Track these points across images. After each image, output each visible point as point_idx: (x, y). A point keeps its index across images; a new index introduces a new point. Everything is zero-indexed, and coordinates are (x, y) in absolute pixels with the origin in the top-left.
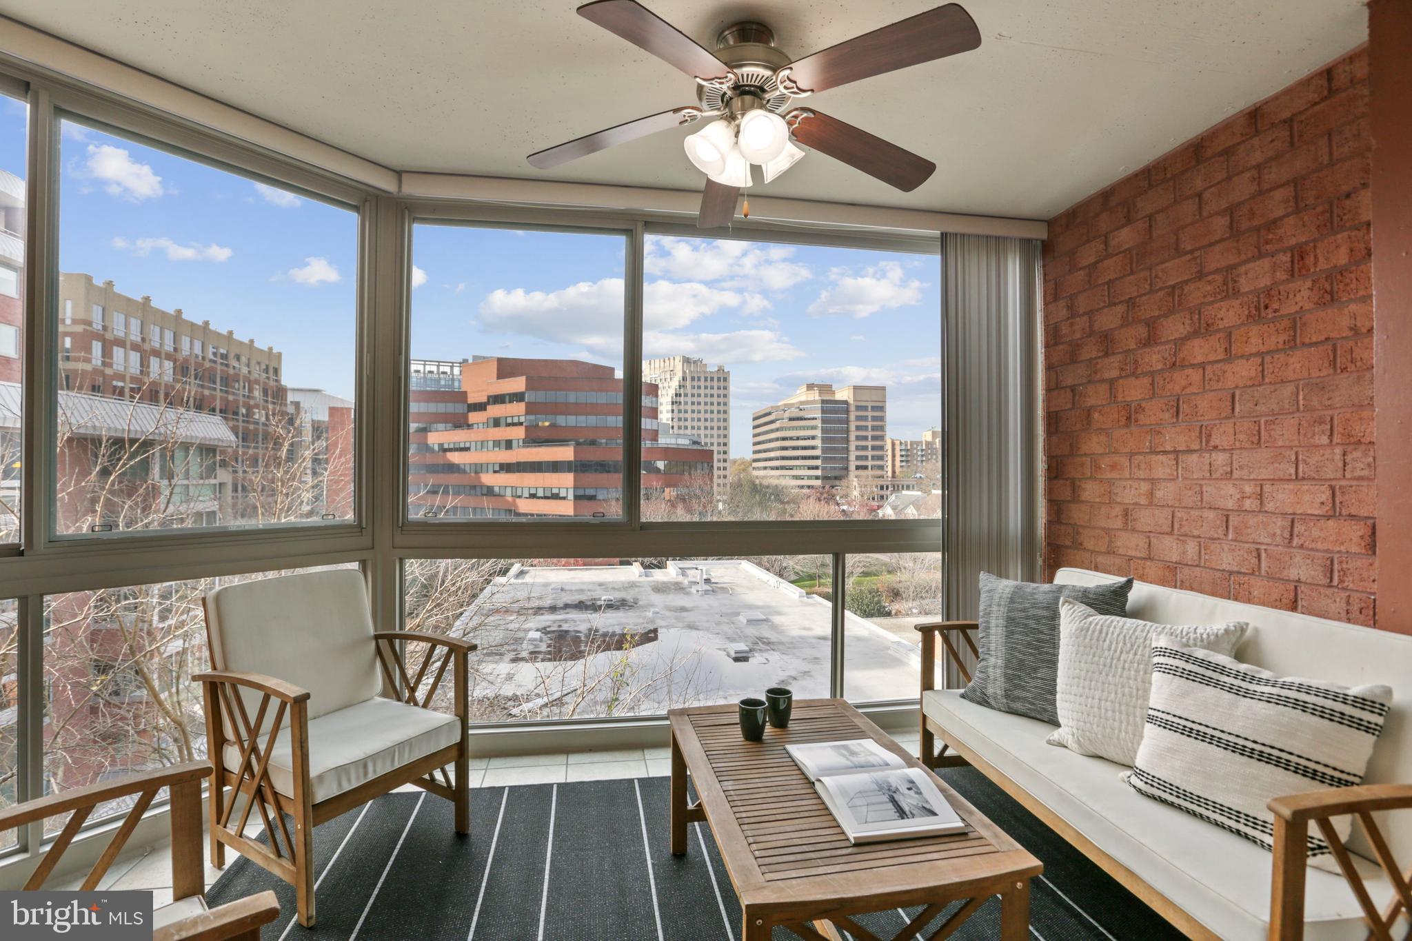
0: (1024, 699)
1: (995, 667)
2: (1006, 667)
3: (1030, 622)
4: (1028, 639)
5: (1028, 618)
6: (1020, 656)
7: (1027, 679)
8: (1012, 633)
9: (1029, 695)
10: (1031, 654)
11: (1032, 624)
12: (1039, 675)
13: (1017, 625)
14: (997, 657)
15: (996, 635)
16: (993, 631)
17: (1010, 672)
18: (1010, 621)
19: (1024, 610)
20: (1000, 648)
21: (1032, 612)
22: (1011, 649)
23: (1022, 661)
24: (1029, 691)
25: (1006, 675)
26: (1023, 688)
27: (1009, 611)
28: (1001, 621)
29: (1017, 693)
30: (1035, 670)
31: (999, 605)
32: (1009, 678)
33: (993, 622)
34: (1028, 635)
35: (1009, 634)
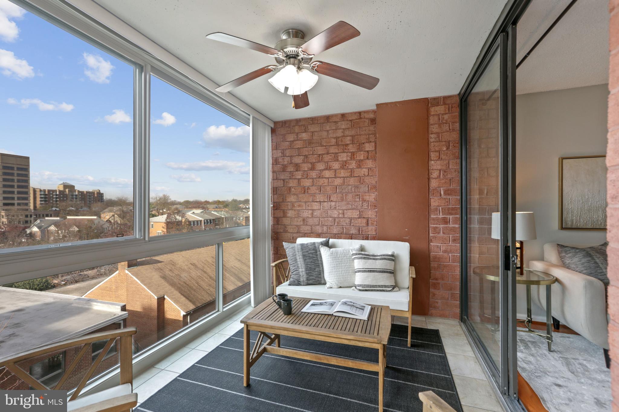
0: (313, 279)
1: (302, 272)
2: (306, 271)
3: (310, 255)
4: (311, 260)
5: (309, 254)
6: (310, 266)
7: (313, 273)
8: (306, 259)
9: (314, 277)
10: (313, 265)
11: (311, 255)
12: (316, 270)
13: (306, 257)
14: (302, 268)
15: (300, 261)
16: (298, 260)
17: (307, 272)
18: (304, 256)
19: (307, 252)
20: (302, 265)
21: (310, 252)
22: (306, 265)
23: (311, 267)
24: (314, 276)
25: (306, 273)
26: (312, 276)
27: (302, 253)
28: (301, 257)
29: (311, 278)
30: (315, 269)
31: (298, 252)
32: (307, 274)
33: (298, 258)
34: (310, 259)
35: (305, 260)
